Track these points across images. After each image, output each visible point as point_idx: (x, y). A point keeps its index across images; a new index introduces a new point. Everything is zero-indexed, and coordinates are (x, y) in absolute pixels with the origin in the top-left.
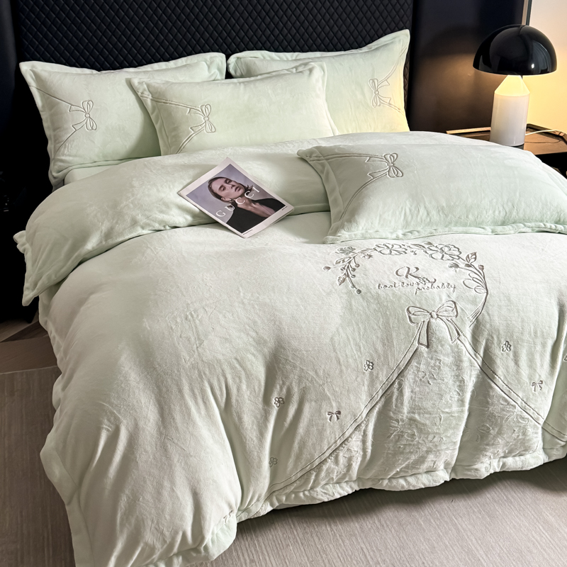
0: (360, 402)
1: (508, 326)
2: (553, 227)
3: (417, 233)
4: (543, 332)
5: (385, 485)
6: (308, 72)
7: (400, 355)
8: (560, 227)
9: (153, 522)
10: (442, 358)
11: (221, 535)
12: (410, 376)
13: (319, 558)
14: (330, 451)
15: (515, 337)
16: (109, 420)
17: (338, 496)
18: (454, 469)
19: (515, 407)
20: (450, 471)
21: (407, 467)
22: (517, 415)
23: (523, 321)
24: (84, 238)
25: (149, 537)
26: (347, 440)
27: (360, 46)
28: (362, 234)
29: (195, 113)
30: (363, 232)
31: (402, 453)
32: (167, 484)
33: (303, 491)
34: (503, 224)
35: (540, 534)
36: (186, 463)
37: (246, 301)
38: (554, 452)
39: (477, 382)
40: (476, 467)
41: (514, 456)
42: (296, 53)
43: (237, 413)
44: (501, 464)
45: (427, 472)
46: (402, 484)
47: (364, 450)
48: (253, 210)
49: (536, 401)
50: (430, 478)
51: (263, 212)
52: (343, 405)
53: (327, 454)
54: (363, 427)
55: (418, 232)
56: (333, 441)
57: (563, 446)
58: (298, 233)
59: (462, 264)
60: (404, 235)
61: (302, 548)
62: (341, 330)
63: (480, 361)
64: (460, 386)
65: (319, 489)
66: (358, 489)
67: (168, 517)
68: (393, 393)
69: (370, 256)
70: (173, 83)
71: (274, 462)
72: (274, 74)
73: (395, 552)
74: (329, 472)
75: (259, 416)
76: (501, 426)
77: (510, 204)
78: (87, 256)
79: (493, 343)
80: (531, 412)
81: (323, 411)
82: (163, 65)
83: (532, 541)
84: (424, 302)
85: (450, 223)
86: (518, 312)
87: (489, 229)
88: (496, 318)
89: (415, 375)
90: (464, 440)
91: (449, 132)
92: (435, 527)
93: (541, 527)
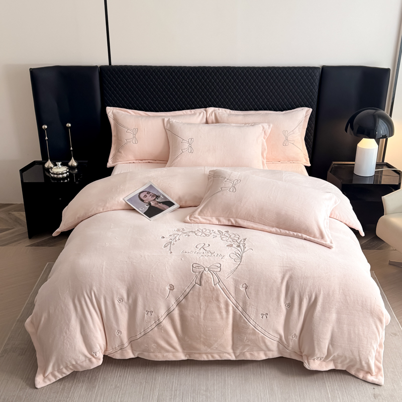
48: (158, 207)
51: (163, 208)
91: (334, 163)
92: (214, 380)
93: (268, 391)
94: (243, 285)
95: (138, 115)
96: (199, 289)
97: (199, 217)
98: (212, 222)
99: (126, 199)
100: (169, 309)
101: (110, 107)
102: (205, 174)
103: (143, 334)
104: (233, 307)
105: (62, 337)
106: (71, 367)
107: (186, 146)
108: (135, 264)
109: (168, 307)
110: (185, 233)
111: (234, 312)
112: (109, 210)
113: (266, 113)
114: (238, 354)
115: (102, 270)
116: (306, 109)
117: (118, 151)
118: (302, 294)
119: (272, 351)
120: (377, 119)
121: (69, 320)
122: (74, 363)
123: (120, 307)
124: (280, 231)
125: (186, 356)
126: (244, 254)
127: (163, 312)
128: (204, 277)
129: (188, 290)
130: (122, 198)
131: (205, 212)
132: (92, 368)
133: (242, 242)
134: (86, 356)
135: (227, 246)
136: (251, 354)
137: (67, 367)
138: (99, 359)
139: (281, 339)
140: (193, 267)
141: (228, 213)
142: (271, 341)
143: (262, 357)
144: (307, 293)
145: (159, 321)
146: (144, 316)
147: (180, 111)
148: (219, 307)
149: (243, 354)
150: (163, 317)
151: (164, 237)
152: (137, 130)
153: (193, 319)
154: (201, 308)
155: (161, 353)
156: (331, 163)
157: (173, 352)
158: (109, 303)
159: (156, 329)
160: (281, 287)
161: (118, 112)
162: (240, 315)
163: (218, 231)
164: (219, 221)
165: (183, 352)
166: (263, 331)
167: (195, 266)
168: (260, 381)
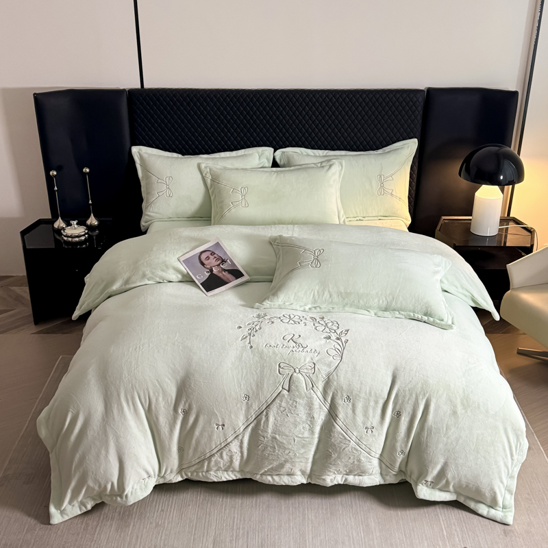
0: (240, 421)
1: (349, 385)
2: (420, 317)
3: (318, 308)
4: (376, 393)
5: (257, 478)
6: (328, 167)
7: (267, 394)
8: (425, 318)
9: (93, 473)
10: (298, 400)
11: (138, 490)
12: (274, 409)
14: (217, 449)
15: (354, 394)
16: (74, 407)
17: (225, 480)
18: (310, 476)
19: (350, 441)
20: (307, 477)
21: (272, 469)
22: (352, 448)
23: (361, 383)
24: (112, 282)
25: (90, 483)
26: (228, 444)
27: (378, 148)
28: (279, 305)
29: (236, 192)
30: (282, 303)
31: (267, 459)
32: (103, 452)
33: (202, 472)
34: (386, 310)
36: (117, 441)
37: (176, 343)
38: (388, 478)
39: (325, 420)
40: (323, 477)
41: (355, 475)
42: (327, 151)
43: (155, 414)
44: (344, 479)
45: (288, 475)
46: (269, 479)
47: (242, 452)
48: (222, 277)
49: (368, 440)
50: (290, 479)
51: (228, 279)
52: (226, 421)
53: (215, 451)
54: (240, 437)
55: (320, 308)
56: (219, 443)
57: (395, 475)
58: (242, 297)
59: (334, 337)
60: (310, 309)
62: (230, 371)
63: (328, 405)
64: (311, 421)
65: (212, 473)
66: (241, 477)
67: (102, 472)
68: (262, 418)
69: (273, 322)
70: (229, 169)
71: (181, 450)
72: (304, 166)
74: (217, 463)
75: (170, 419)
76: (340, 453)
77: (391, 297)
78: (113, 294)
79: (337, 395)
80: (364, 447)
81: (212, 422)
82: (227, 154)
83: (349, 536)
84: (292, 360)
85: (347, 304)
86: (359, 376)
87: (372, 313)
88: (343, 379)
89: (278, 409)
90: (316, 457)
91: (443, 217)
92: (290, 514)
93: (361, 528)
120: (502, 160)
156: (440, 218)
168: (351, 514)
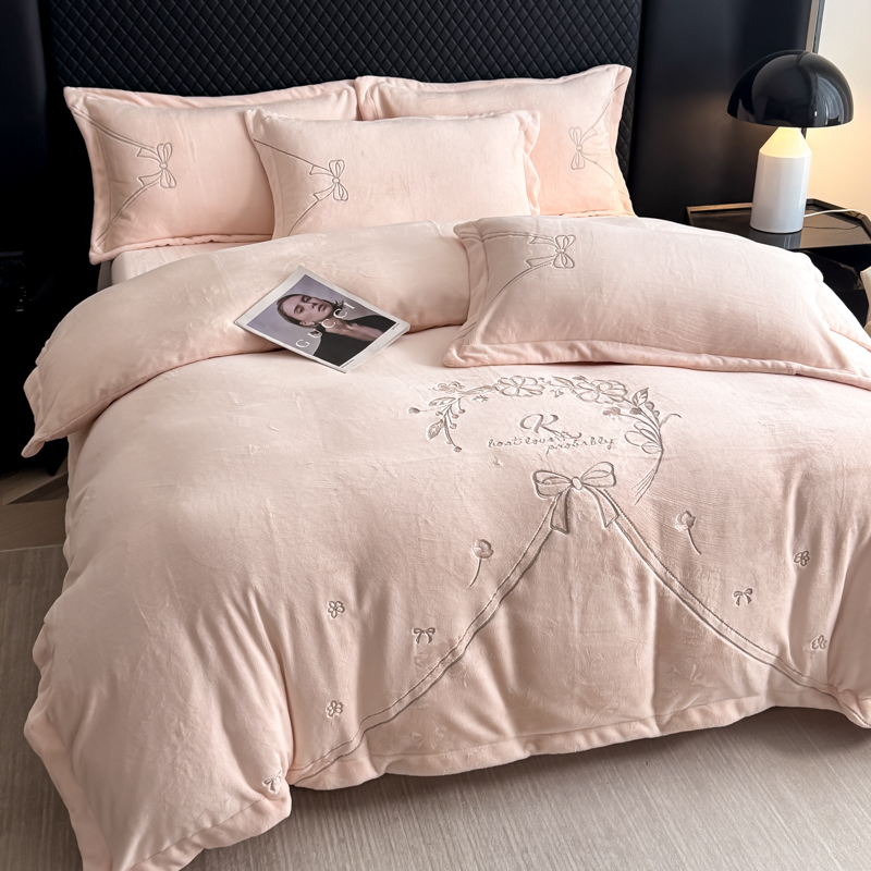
13: (440, 841)
35: (770, 818)
48: (350, 334)
51: (366, 335)
61: (417, 825)
73: (552, 836)
83: (758, 827)
91: (690, 209)
92: (615, 802)
93: (773, 807)
94: (681, 516)
95: (162, 106)
96: (566, 544)
97: (486, 347)
98: (526, 358)
99: (245, 322)
100: (479, 615)
101: (73, 89)
102: (442, 239)
103: (407, 700)
104: (658, 585)
105: (167, 749)
106: (197, 839)
107: (325, 182)
108: (363, 492)
109: (478, 610)
110: (468, 393)
111: (661, 598)
112: (199, 357)
113: (517, 85)
114: (667, 718)
115: (268, 524)
116: (616, 68)
117: (117, 213)
118: (841, 519)
119: (757, 694)
120: (812, 76)
121: (185, 692)
122: (208, 824)
123: (338, 629)
124: (724, 361)
125: (525, 747)
126: (661, 429)
127: (462, 627)
128: (575, 506)
129: (532, 552)
130: (229, 322)
131: (500, 332)
132: (265, 829)
133: (641, 401)
134: (243, 798)
135: (605, 413)
136: (705, 713)
137: (181, 844)
138: (283, 800)
139: (781, 658)
140: (536, 481)
141: (568, 327)
142: (759, 667)
143: (730, 715)
144: (854, 517)
145: (454, 656)
146: (410, 647)
147: (282, 91)
148: (621, 590)
149: (682, 715)
150: (465, 642)
151: (417, 411)
152: (169, 147)
153: (551, 635)
154: (571, 599)
155: (458, 749)
156: (686, 211)
157: (491, 743)
158: (304, 620)
159: (446, 680)
160: (784, 508)
161: (101, 101)
162: (678, 605)
163: (557, 378)
164: (545, 352)
165: (518, 738)
166: (741, 641)
167: (543, 479)
168: (739, 784)
